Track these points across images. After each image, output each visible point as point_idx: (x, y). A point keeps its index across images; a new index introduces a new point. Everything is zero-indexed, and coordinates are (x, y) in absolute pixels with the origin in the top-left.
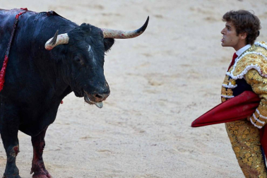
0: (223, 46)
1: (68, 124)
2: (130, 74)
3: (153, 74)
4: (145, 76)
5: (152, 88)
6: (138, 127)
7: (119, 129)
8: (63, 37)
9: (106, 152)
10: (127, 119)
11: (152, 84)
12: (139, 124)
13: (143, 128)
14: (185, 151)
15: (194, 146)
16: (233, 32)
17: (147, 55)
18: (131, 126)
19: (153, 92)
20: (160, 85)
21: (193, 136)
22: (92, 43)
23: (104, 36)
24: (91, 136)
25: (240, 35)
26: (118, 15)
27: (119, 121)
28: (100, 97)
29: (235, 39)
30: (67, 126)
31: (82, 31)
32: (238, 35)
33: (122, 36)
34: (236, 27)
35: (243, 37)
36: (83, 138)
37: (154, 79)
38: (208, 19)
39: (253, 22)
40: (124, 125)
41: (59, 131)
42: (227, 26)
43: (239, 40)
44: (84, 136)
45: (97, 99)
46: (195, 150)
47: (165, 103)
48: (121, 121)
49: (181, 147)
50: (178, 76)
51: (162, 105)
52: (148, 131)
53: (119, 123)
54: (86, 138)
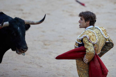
0: (80, 28)
1: (7, 63)
2: (35, 40)
3: (46, 41)
4: (42, 41)
5: (45, 47)
6: (39, 64)
7: (31, 65)
8: (6, 23)
9: (24, 76)
10: (34, 61)
11: (46, 45)
12: (39, 63)
13: (41, 65)
14: (61, 75)
15: (65, 73)
16: (84, 21)
17: (43, 32)
18: (36, 64)
19: (46, 49)
20: (49, 45)
21: (64, 68)
22: (20, 26)
23: (25, 23)
24: (17, 68)
25: (87, 22)
26: (30, 13)
27: (30, 61)
28: (23, 50)
29: (85, 24)
30: (6, 64)
31: (15, 21)
32: (86, 22)
33: (33, 24)
34: (84, 18)
35: (88, 23)
36: (14, 70)
37: (46, 43)
38: (71, 15)
39: (92, 16)
40: (33, 64)
41: (3, 67)
42: (81, 19)
43: (87, 24)
44: (14, 69)
45: (22, 51)
46: (65, 75)
47: (51, 53)
48: (31, 62)
49: (59, 73)
50: (57, 41)
51: (50, 54)
52: (43, 66)
53: (31, 63)
54: (15, 70)
